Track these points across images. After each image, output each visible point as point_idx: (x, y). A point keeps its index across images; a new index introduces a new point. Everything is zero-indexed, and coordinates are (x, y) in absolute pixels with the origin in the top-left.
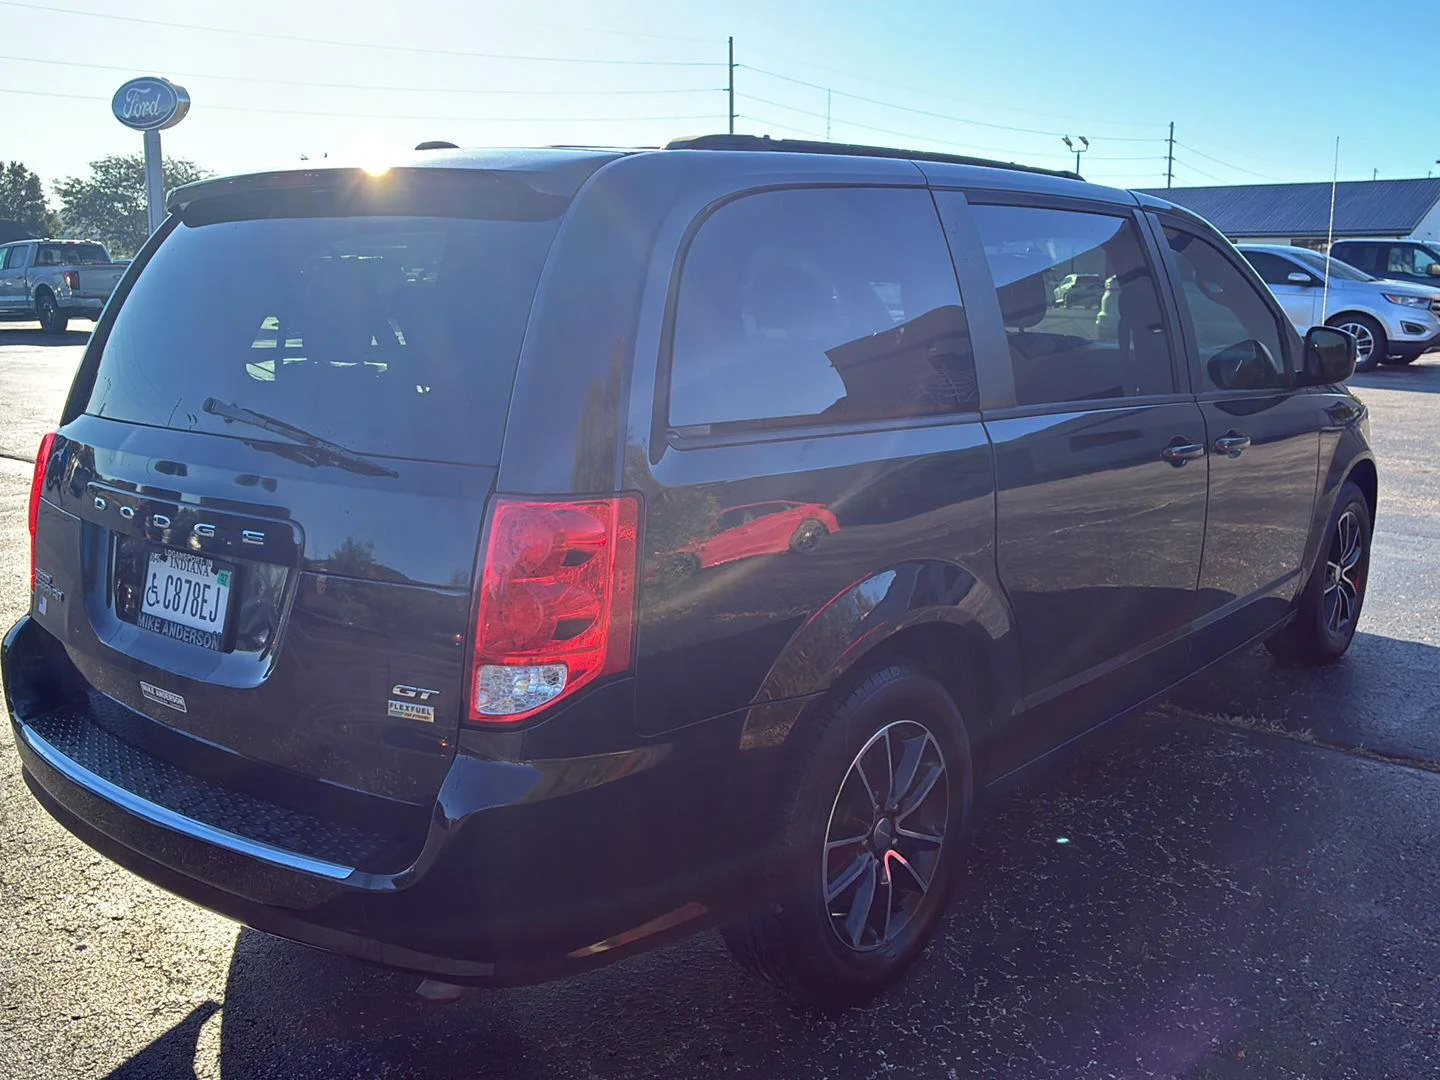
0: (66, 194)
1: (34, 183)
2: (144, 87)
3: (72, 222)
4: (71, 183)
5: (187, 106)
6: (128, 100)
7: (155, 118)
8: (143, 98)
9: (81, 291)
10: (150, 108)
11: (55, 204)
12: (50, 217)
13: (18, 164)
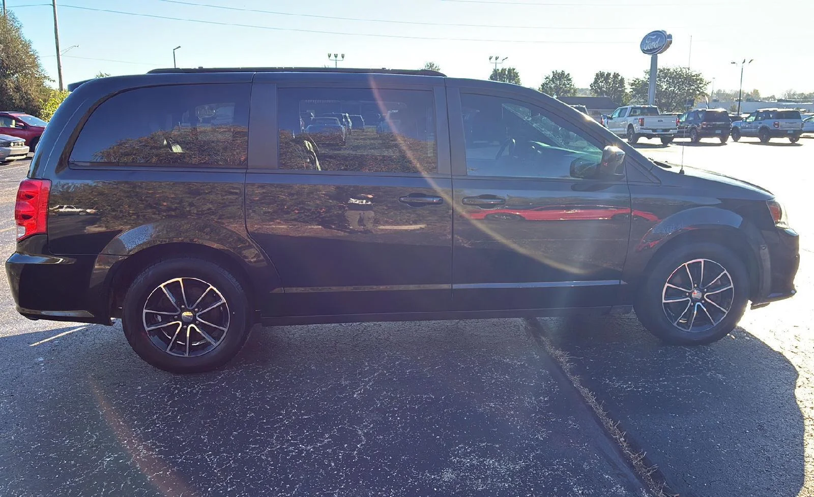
0: (632, 85)
1: (622, 80)
2: (654, 35)
3: (634, 96)
4: (635, 80)
5: (671, 42)
6: (647, 42)
7: (657, 48)
8: (653, 40)
9: (644, 127)
10: (654, 45)
11: (628, 89)
12: (627, 94)
13: (602, 72)
